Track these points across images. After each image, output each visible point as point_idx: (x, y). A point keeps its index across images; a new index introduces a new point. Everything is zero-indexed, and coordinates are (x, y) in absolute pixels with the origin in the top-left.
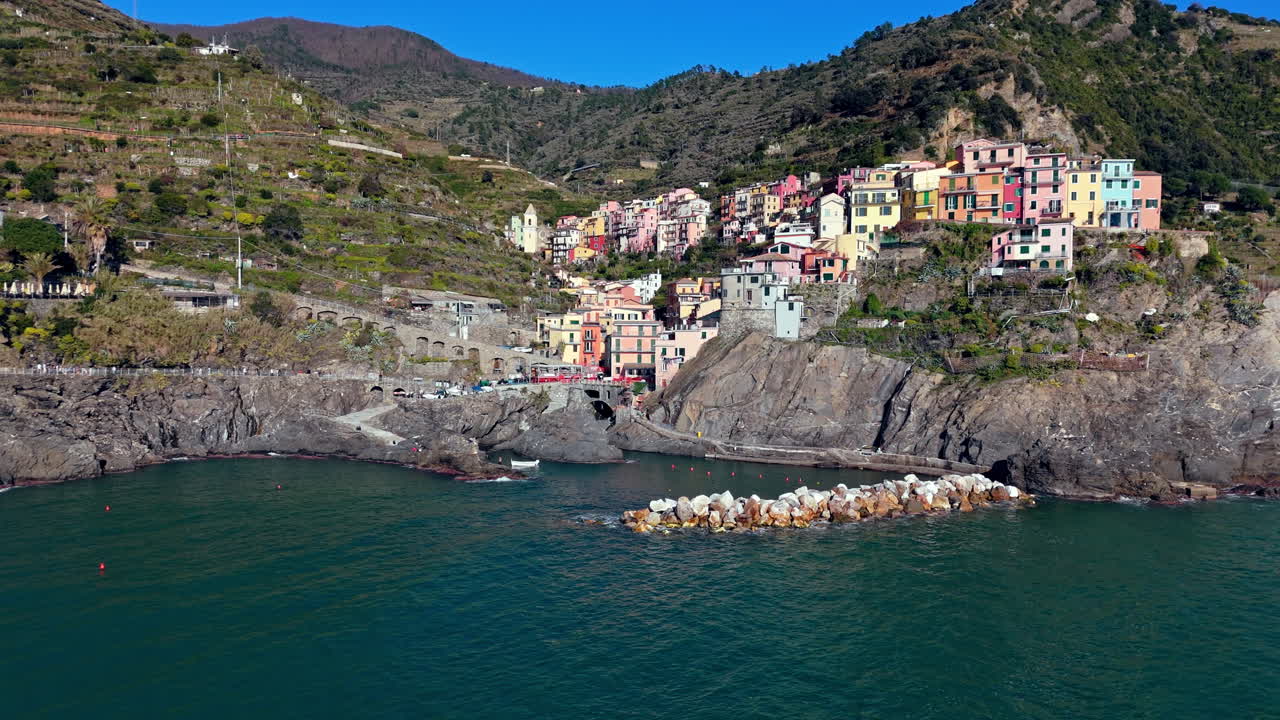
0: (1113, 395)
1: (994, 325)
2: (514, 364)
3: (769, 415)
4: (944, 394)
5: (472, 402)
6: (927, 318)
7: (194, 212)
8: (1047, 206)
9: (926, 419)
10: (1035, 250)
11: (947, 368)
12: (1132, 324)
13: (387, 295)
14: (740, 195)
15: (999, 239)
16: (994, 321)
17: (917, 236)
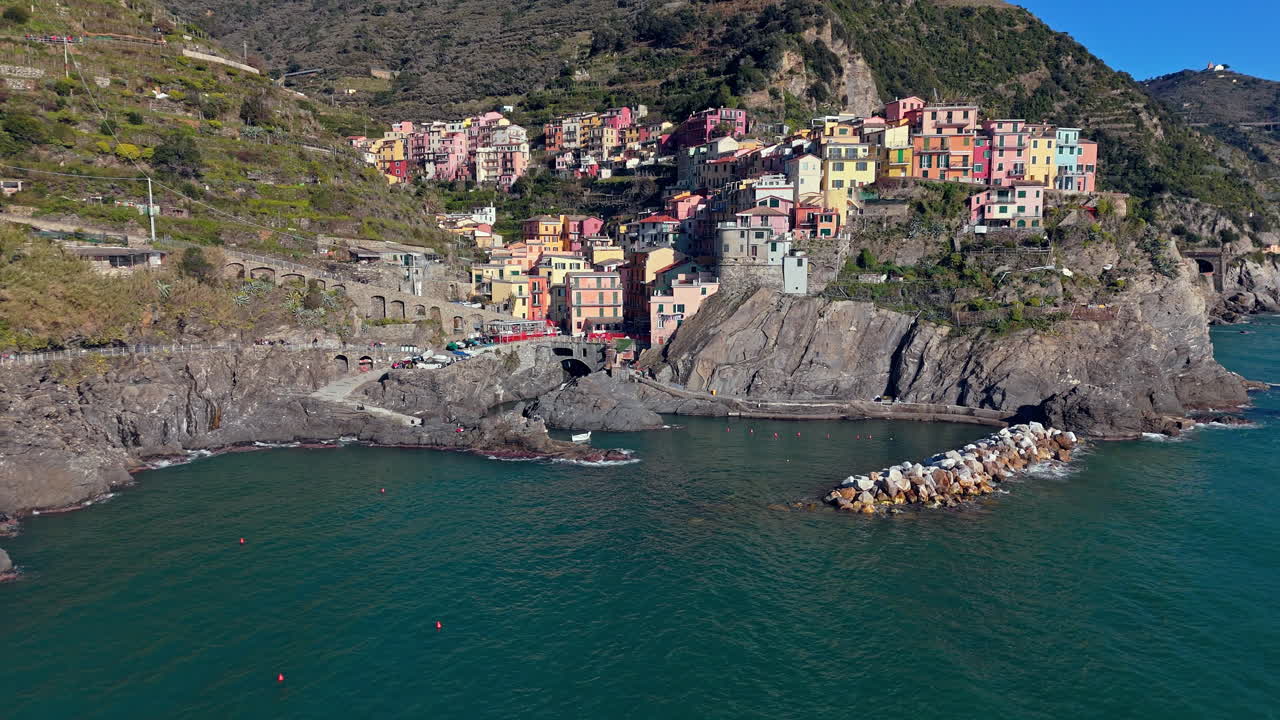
0: (1097, 342)
1: (990, 280)
2: (472, 322)
3: (783, 370)
4: (955, 345)
5: (463, 369)
6: (924, 273)
7: (58, 141)
8: (1012, 168)
9: (941, 371)
10: (1012, 210)
11: (952, 320)
12: (1095, 278)
13: (323, 247)
14: (567, 124)
15: (978, 198)
16: (988, 276)
17: (895, 193)
